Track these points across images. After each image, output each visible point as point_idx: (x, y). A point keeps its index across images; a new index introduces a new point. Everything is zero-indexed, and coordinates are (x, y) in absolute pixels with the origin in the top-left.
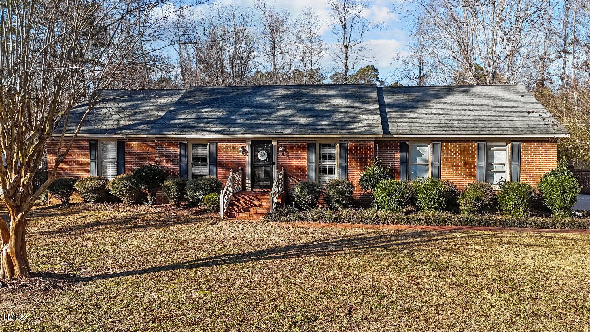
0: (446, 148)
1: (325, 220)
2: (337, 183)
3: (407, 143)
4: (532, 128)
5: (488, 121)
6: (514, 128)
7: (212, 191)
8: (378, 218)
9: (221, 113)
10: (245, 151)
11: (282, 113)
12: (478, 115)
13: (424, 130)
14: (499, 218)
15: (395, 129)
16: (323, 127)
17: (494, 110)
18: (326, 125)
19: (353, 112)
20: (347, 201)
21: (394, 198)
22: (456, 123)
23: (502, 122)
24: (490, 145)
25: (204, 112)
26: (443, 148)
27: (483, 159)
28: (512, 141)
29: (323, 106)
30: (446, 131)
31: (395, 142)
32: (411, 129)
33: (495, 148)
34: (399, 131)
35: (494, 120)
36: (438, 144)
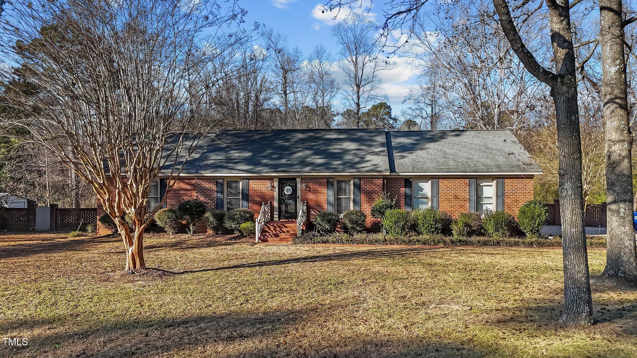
0: (443, 184)
1: (343, 242)
2: (352, 213)
3: (411, 180)
4: (512, 167)
5: (478, 162)
6: (499, 167)
7: (246, 220)
8: (386, 240)
9: (248, 154)
10: (273, 187)
11: (299, 154)
12: (470, 156)
13: (425, 169)
14: (482, 239)
15: (400, 168)
16: (336, 166)
17: (484, 152)
18: (338, 164)
19: (362, 153)
20: (361, 227)
21: (399, 224)
22: (451, 163)
23: (489, 162)
24: (479, 181)
25: (232, 153)
26: (441, 184)
27: (473, 193)
28: (497, 178)
29: (336, 148)
30: (442, 169)
31: (400, 179)
32: (414, 168)
33: (484, 184)
34: (403, 170)
35: (483, 160)
36: (436, 180)
